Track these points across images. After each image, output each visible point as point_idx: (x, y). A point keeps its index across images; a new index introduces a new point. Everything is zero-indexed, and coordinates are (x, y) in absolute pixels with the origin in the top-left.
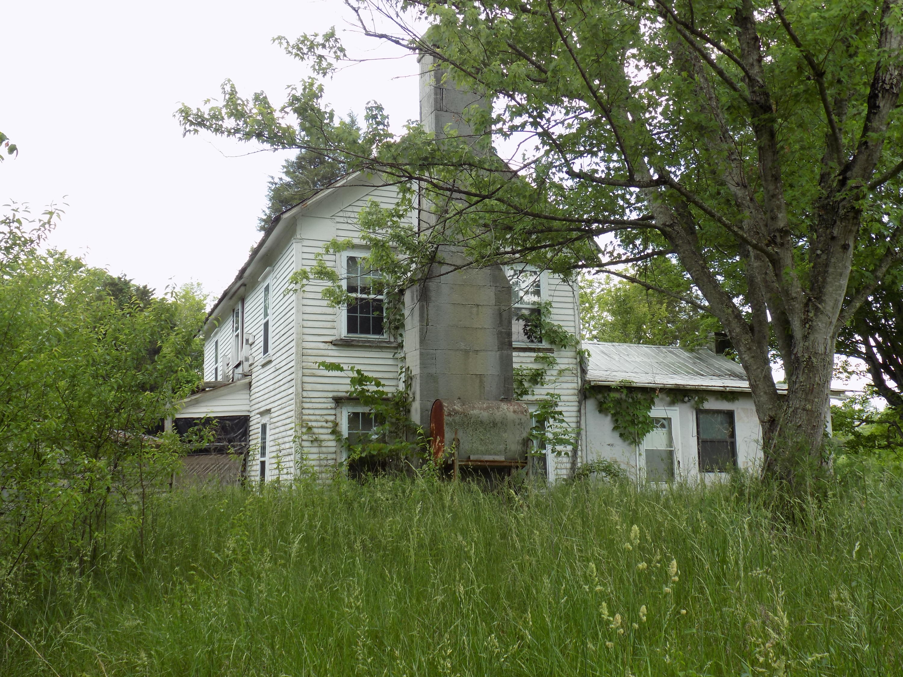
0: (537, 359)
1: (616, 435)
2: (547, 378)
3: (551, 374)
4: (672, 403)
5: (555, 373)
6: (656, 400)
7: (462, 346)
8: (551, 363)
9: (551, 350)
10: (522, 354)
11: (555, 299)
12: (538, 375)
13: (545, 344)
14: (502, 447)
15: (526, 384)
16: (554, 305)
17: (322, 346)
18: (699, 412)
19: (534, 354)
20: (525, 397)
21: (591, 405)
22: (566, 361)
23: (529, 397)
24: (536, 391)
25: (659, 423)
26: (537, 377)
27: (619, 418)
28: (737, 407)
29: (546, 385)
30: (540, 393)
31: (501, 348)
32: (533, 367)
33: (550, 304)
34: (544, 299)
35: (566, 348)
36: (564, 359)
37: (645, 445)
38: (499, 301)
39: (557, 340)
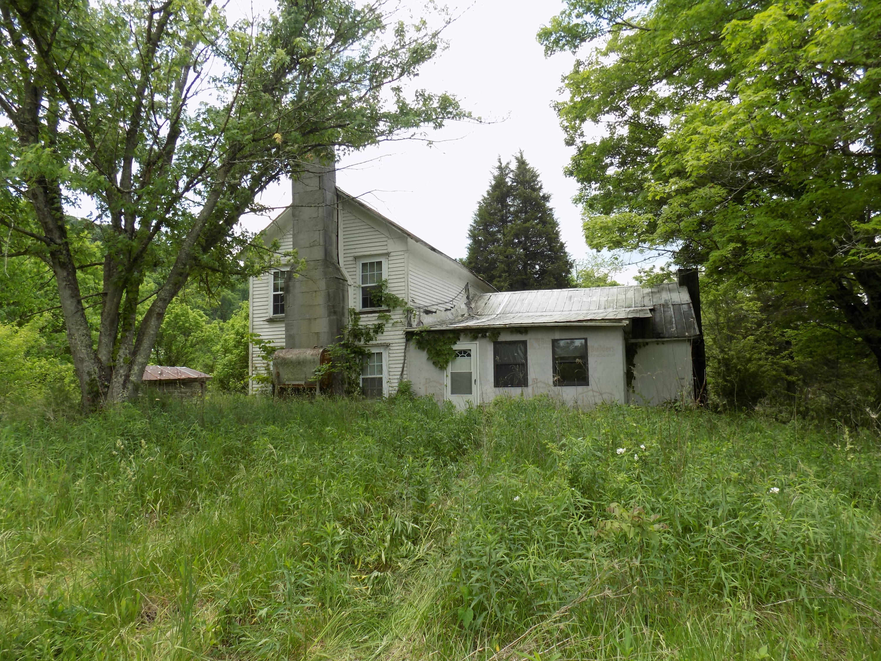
0: (379, 318)
1: (431, 363)
2: (385, 329)
3: (388, 327)
4: (475, 338)
5: (390, 325)
6: (461, 339)
7: (307, 317)
8: (387, 319)
9: (389, 311)
10: (369, 315)
11: (390, 277)
12: (379, 328)
13: (384, 308)
14: (303, 376)
15: (372, 334)
16: (389, 281)
17: (262, 323)
18: (496, 344)
19: (377, 315)
20: (371, 342)
21: (412, 345)
22: (398, 316)
23: (374, 342)
24: (378, 338)
25: (466, 353)
26: (379, 329)
27: (429, 352)
28: (530, 339)
29: (385, 334)
30: (381, 339)
31: (329, 316)
32: (376, 323)
33: (386, 281)
34: (384, 278)
35: (398, 308)
36: (397, 315)
37: (450, 369)
38: (328, 287)
39: (392, 304)
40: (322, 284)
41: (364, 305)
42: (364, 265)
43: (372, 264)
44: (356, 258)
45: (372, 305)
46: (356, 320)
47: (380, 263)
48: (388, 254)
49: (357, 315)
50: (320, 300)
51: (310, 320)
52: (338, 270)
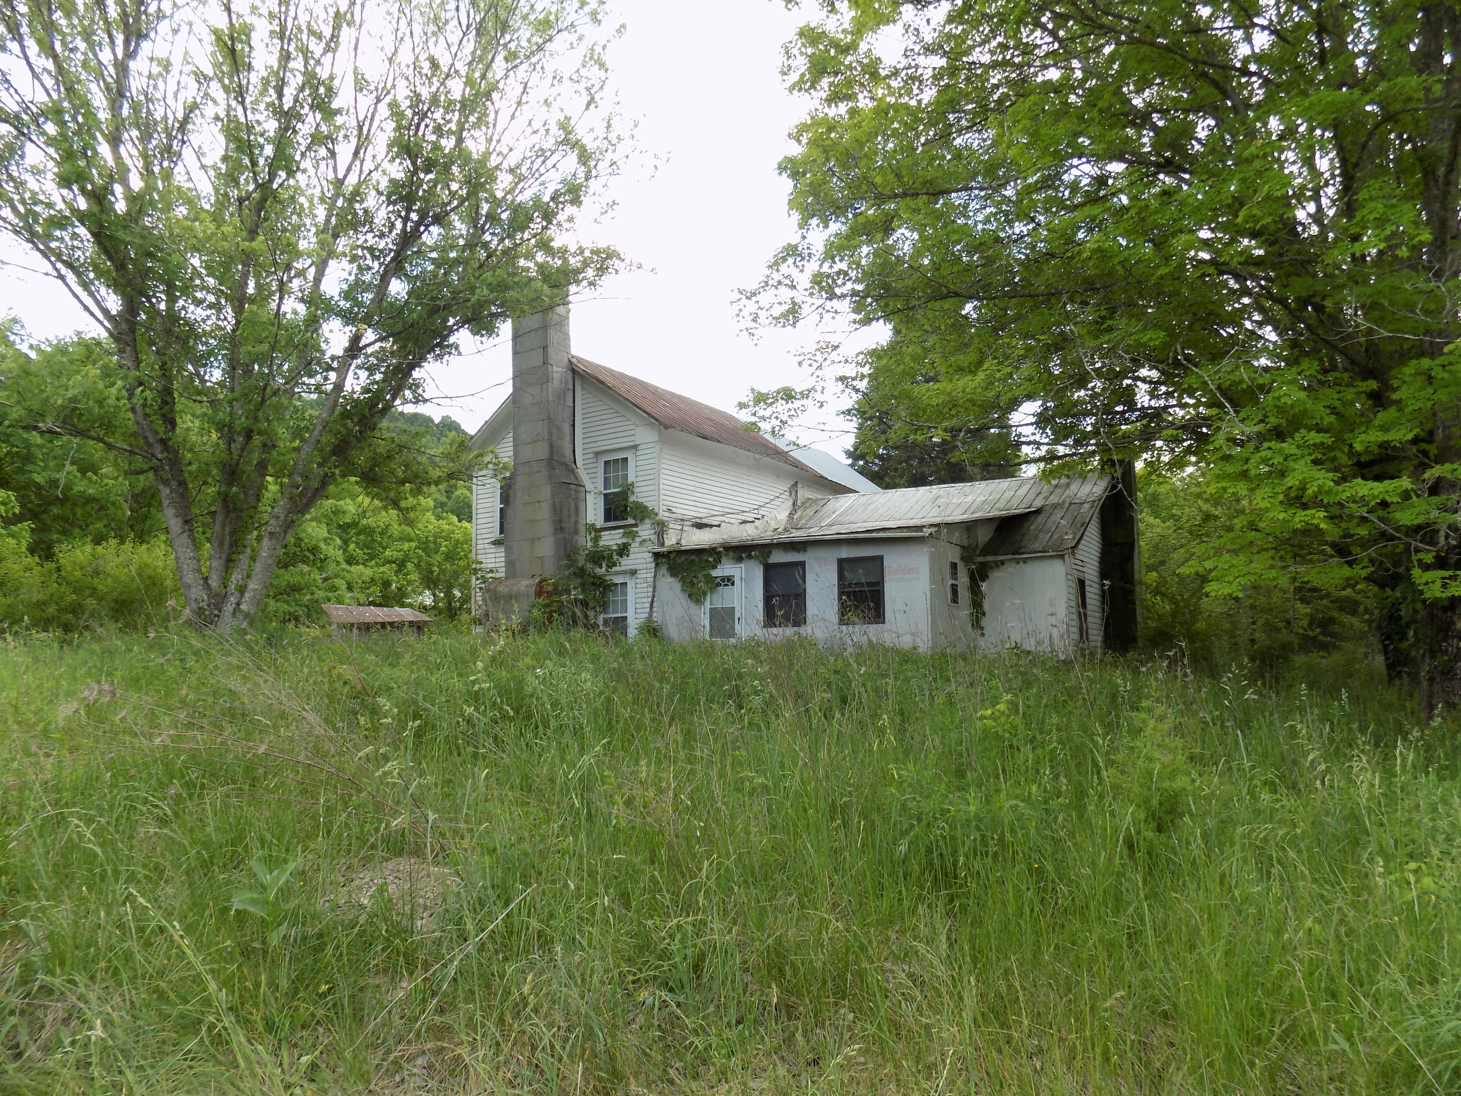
0: (624, 535)
1: (685, 595)
2: (631, 550)
3: (634, 547)
4: (740, 560)
5: (637, 544)
6: (723, 561)
7: (530, 536)
8: (634, 535)
9: (636, 525)
10: (613, 532)
11: (638, 479)
12: (624, 548)
13: (630, 521)
15: (615, 558)
16: (637, 484)
17: (488, 546)
18: (767, 567)
19: (621, 531)
20: (614, 569)
21: (663, 571)
23: (618, 569)
24: (623, 563)
25: (729, 581)
26: (623, 550)
27: (683, 580)
28: (808, 557)
29: (632, 556)
30: (626, 563)
31: (555, 534)
32: (620, 542)
33: (632, 484)
34: (630, 480)
35: (647, 521)
36: (646, 531)
37: (708, 605)
38: (553, 495)
39: (639, 516)
40: (546, 493)
41: (607, 518)
42: (607, 463)
43: (616, 461)
44: (597, 454)
45: (616, 519)
46: (596, 539)
47: (625, 460)
48: (635, 447)
49: (596, 532)
50: (545, 513)
51: (533, 540)
52: (573, 472)
